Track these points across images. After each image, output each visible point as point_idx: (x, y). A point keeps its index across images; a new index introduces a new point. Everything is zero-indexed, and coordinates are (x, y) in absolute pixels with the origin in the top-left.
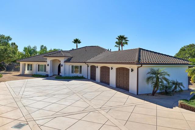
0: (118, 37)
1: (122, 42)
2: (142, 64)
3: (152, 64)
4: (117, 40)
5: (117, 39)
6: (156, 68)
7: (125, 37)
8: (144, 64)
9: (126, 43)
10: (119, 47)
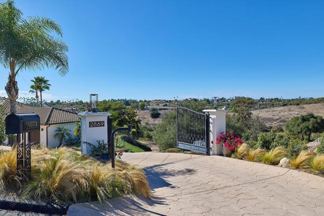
0: (35, 78)
1: (40, 86)
2: (50, 124)
3: (58, 123)
4: (33, 84)
5: (33, 81)
6: (61, 126)
7: (45, 79)
8: (52, 124)
9: (48, 88)
10: (37, 93)
